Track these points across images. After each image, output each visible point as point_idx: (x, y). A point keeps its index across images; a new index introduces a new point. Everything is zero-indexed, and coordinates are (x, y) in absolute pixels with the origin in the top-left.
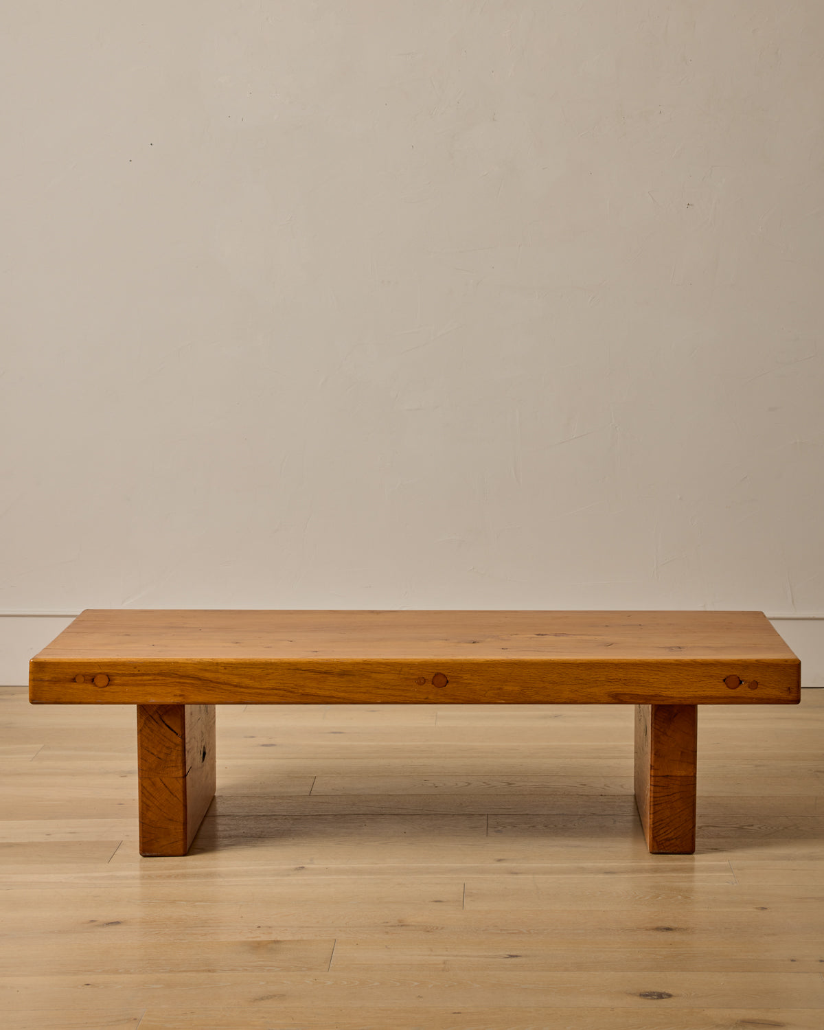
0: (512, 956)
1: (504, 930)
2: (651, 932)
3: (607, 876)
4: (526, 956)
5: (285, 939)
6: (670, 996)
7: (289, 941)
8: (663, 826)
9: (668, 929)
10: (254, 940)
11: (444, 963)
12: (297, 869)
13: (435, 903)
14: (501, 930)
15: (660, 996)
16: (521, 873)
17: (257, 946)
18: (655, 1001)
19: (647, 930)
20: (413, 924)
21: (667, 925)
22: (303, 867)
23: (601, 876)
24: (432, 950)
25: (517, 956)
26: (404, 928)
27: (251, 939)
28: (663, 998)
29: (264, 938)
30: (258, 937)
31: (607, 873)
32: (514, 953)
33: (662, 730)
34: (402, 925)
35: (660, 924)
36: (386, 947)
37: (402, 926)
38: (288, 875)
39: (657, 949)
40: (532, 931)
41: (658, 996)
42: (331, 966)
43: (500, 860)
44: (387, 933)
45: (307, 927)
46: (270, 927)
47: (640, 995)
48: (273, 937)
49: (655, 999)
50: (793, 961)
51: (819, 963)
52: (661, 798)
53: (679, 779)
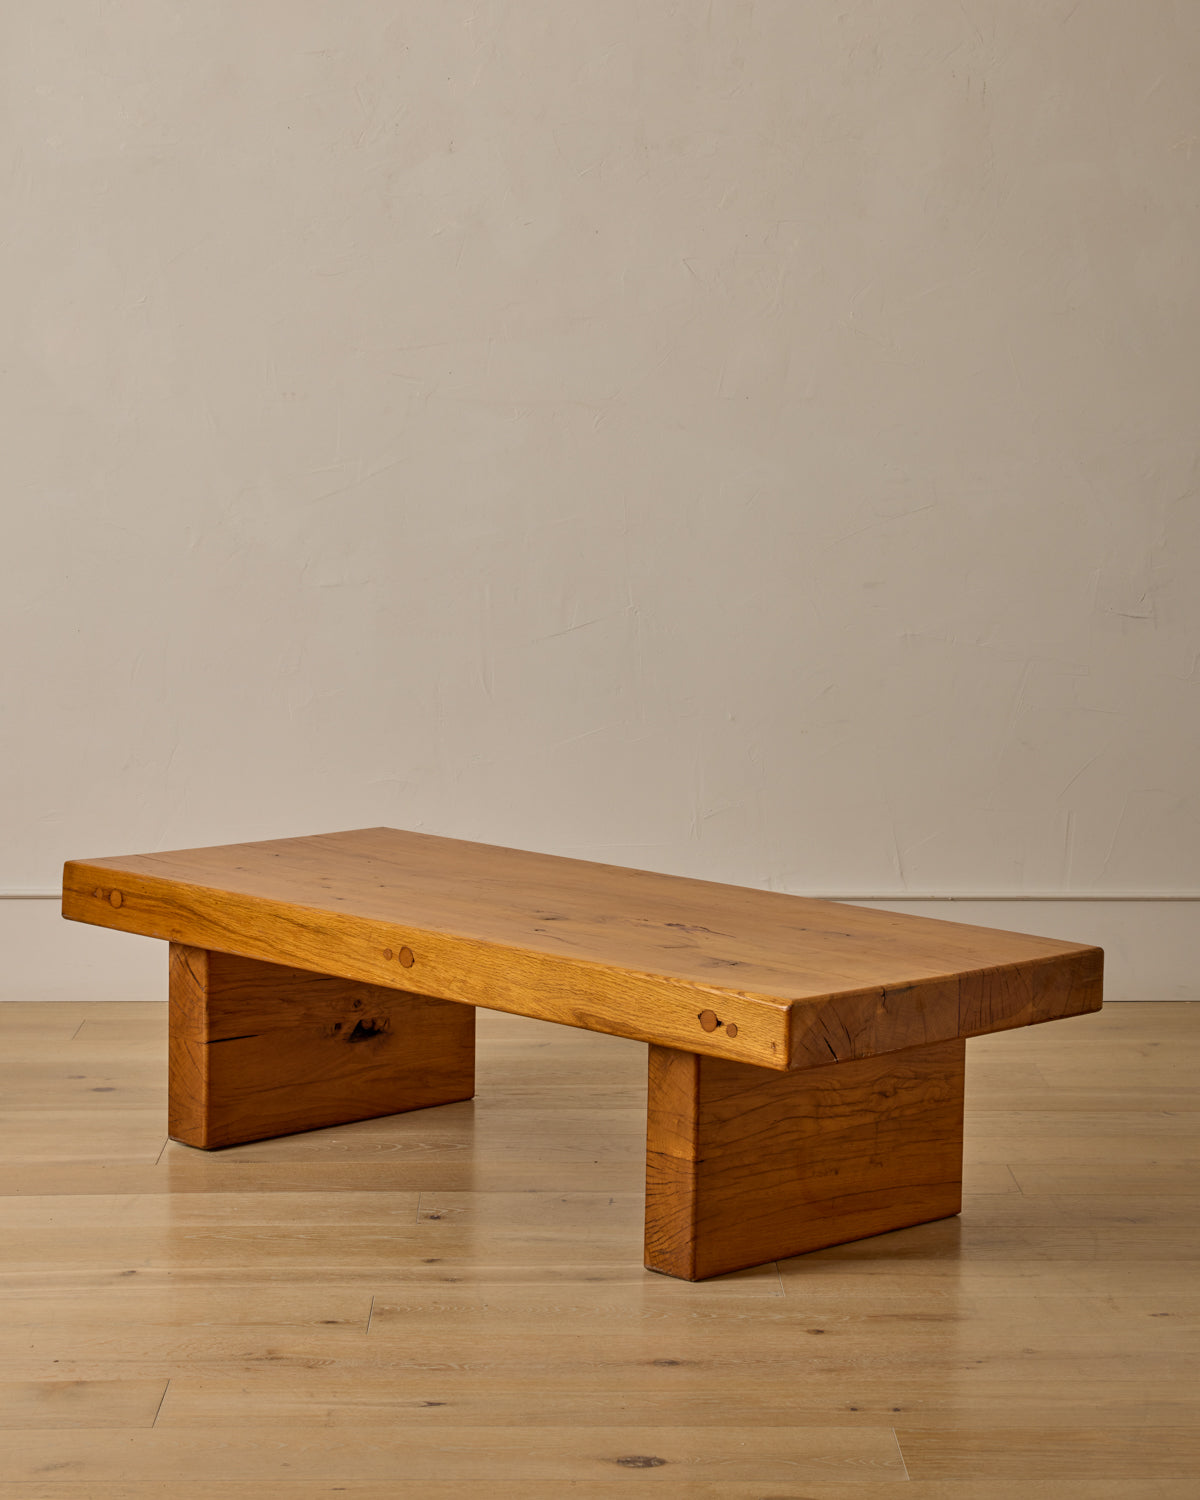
0: (431, 1404)
1: (425, 1365)
2: (647, 1367)
3: (589, 1284)
4: (451, 1404)
5: (93, 1379)
6: (662, 1462)
7: (100, 1382)
8: (657, 1229)
9: (673, 1363)
10: (47, 1380)
11: (329, 1415)
12: (124, 1274)
13: (326, 1325)
14: (420, 1365)
15: (648, 1462)
16: (460, 1280)
17: (50, 1390)
18: (641, 1470)
19: (639, 1364)
20: (289, 1355)
21: (671, 1357)
22: (133, 1272)
23: (581, 1284)
24: (312, 1395)
25: (439, 1404)
26: (273, 1362)
27: (43, 1380)
28: (651, 1466)
29: (62, 1378)
30: (55, 1376)
31: (590, 1279)
32: (432, 1400)
33: (657, 1082)
34: (272, 1356)
35: (661, 1355)
36: (244, 1390)
37: (272, 1359)
38: (111, 1283)
39: (651, 1393)
40: (466, 1366)
41: (644, 1462)
42: (158, 1418)
43: (431, 1261)
44: (248, 1369)
45: (129, 1361)
46: (73, 1362)
47: (618, 1461)
48: (75, 1377)
49: (639, 1467)
50: (853, 1409)
51: (891, 1413)
52: (656, 1186)
53: (675, 1161)
